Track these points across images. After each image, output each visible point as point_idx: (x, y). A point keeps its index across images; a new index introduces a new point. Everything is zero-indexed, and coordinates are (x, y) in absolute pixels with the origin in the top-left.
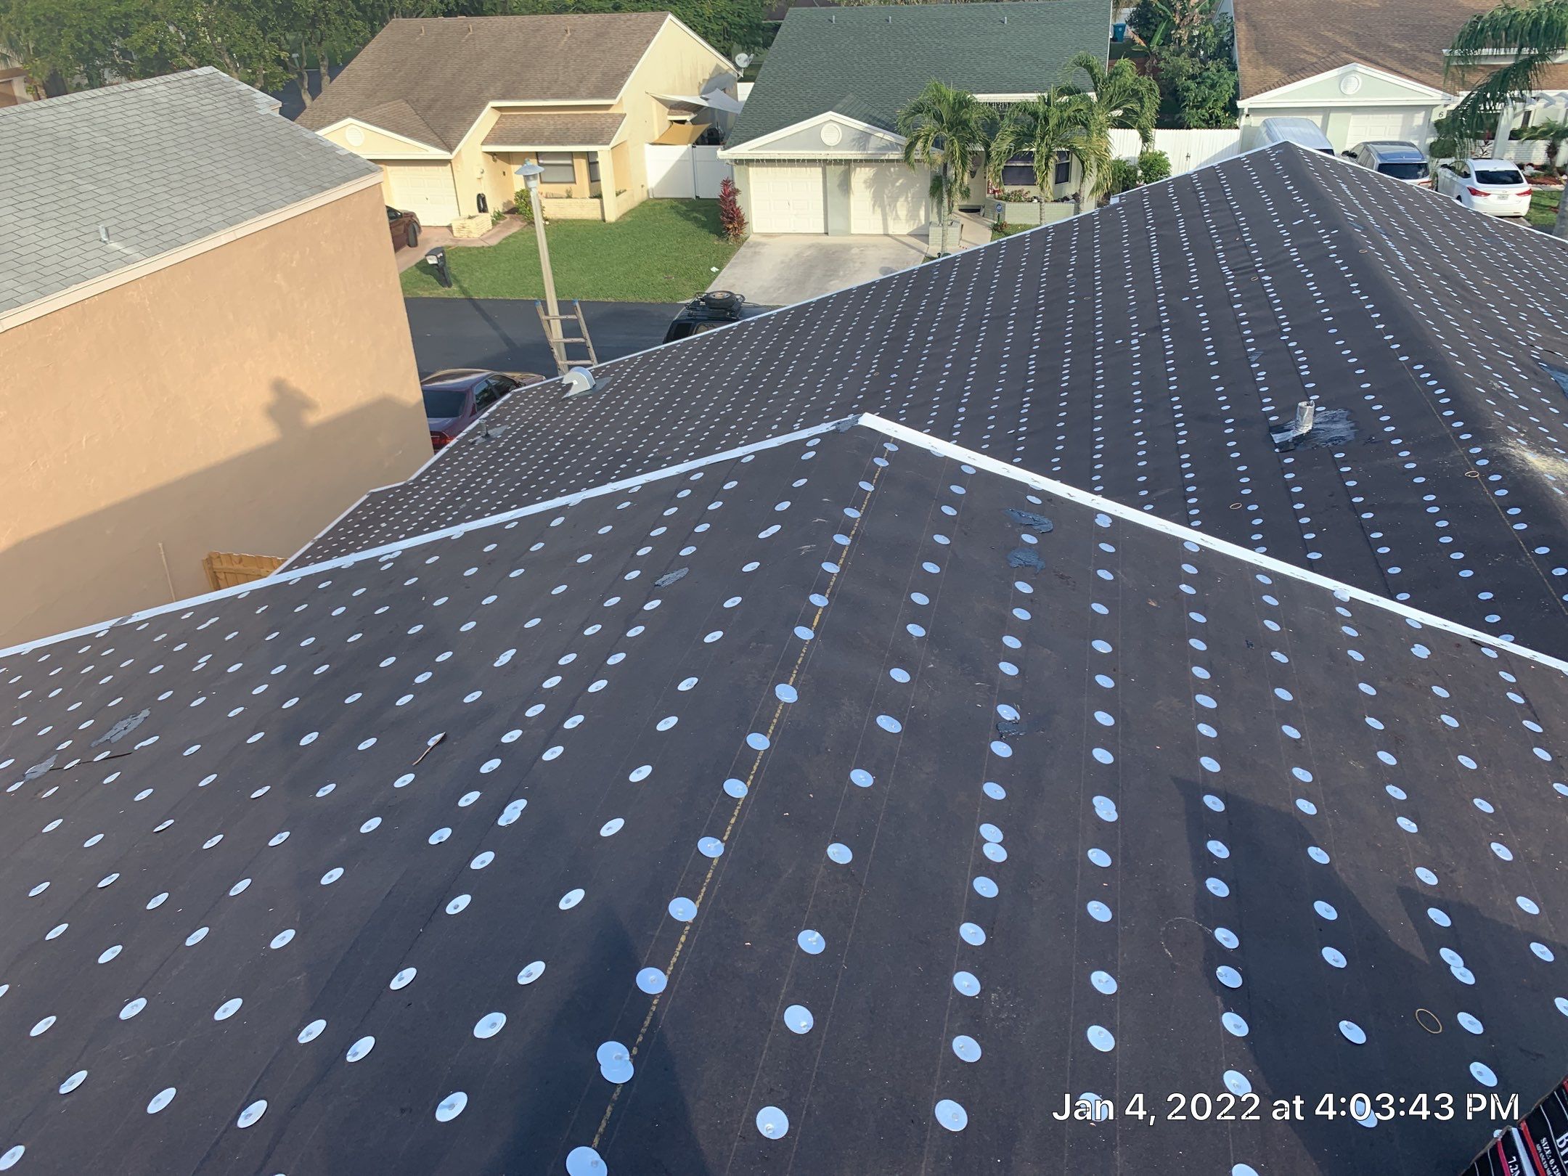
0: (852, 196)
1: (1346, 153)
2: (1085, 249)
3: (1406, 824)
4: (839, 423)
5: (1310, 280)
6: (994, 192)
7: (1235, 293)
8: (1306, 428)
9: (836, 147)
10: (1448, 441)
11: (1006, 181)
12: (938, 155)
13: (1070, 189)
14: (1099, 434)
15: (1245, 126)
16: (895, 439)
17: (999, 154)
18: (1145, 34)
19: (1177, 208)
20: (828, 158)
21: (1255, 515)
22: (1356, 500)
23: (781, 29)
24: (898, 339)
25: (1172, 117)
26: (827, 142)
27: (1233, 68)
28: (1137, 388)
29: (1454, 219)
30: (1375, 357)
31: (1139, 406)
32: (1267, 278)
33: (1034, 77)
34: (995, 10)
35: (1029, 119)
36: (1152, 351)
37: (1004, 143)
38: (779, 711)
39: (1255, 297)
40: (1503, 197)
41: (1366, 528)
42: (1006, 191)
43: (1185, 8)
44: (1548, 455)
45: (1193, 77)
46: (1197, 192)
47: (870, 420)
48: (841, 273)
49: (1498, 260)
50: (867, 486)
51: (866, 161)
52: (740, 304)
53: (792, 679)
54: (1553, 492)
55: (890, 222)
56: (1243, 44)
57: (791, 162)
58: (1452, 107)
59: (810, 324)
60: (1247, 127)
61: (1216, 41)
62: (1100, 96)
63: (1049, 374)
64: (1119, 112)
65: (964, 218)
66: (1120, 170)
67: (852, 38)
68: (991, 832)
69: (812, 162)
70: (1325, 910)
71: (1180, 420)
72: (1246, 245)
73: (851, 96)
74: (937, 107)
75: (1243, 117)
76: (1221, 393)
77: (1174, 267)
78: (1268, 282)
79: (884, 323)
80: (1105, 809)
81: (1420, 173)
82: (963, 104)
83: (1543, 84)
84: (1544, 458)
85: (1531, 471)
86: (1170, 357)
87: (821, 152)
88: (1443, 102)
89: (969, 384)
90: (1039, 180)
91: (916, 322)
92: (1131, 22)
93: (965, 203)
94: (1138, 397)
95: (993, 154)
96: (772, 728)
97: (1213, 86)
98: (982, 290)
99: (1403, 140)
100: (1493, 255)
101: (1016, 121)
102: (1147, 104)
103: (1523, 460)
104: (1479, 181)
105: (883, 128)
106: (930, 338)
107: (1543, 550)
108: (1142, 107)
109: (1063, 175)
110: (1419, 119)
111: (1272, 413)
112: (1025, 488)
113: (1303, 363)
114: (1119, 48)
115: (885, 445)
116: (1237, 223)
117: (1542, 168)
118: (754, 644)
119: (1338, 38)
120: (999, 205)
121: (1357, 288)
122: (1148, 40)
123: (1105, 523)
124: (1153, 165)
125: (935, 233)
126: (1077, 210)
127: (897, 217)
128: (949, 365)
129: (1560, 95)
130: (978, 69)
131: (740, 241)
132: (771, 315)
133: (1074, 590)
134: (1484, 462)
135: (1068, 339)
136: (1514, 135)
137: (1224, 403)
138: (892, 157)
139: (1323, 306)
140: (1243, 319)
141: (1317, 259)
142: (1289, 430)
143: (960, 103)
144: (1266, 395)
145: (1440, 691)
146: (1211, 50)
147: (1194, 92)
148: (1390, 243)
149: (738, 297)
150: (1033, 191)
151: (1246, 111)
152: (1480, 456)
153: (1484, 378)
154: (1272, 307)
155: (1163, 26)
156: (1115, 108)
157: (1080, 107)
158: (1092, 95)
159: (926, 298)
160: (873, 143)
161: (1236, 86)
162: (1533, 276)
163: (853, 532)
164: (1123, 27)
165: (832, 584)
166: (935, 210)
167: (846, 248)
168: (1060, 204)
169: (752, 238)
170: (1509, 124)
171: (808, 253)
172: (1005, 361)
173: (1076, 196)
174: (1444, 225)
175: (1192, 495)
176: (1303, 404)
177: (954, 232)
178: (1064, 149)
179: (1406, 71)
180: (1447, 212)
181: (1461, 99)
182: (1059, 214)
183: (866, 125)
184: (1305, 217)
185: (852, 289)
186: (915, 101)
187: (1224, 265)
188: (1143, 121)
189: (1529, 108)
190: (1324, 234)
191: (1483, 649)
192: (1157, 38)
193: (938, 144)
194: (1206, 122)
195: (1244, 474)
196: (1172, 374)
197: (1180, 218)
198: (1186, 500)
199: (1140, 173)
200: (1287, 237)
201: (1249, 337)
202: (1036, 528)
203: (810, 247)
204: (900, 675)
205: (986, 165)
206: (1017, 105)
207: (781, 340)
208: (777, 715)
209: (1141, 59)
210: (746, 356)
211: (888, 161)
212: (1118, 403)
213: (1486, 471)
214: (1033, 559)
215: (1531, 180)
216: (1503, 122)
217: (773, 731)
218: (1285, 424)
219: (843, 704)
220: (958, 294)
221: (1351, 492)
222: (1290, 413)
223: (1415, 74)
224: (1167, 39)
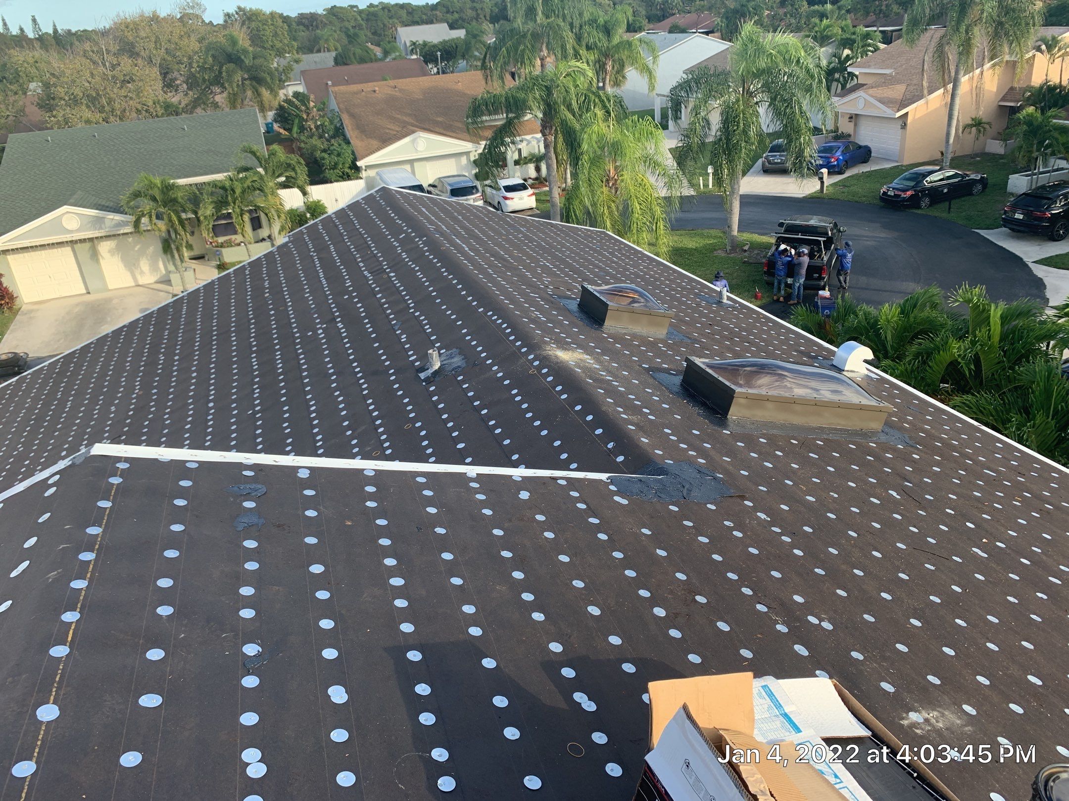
0: (101, 261)
1: (430, 185)
2: (273, 274)
3: (538, 616)
4: (74, 458)
5: (418, 271)
6: (211, 243)
7: (376, 287)
8: (437, 365)
9: (78, 230)
10: (516, 355)
11: (216, 235)
12: (162, 225)
13: (264, 232)
14: (311, 400)
15: (366, 177)
16: (125, 458)
17: (206, 217)
18: (287, 127)
19: (327, 238)
20: (74, 239)
21: (421, 429)
22: (476, 404)
23: (6, 150)
24: (152, 363)
25: (318, 176)
26: (69, 228)
27: (348, 143)
28: (329, 362)
29: (491, 219)
30: (465, 312)
31: (333, 374)
32: (392, 274)
33: (218, 163)
34: (175, 121)
35: (221, 192)
36: (333, 336)
37: (206, 210)
38: (42, 732)
39: (388, 288)
40: (521, 199)
41: (485, 419)
42: (220, 241)
43: (308, 108)
44: (568, 350)
45: (324, 151)
46: (337, 226)
47: (101, 449)
48: (109, 319)
49: (519, 239)
50: (105, 504)
51: (106, 237)
52: (26, 359)
53: (52, 698)
54: (575, 372)
55: (139, 277)
56: (350, 128)
57: (43, 246)
58: (480, 151)
59: (79, 366)
60: (368, 178)
61: (332, 127)
62: (265, 169)
63: (267, 366)
64: (283, 179)
65: (194, 264)
66: (294, 216)
67: (69, 151)
68: (251, 754)
69: (60, 244)
70: (500, 701)
71: (361, 378)
72: (375, 255)
73: (79, 192)
74: (150, 192)
75: (364, 172)
76: (382, 355)
77: (334, 278)
78: (393, 277)
79: (138, 354)
80: (338, 695)
81: (474, 191)
82: (168, 188)
83: (522, 133)
84: (567, 352)
85: (561, 362)
86: (345, 337)
87: (68, 236)
88: (475, 149)
89: (212, 384)
90: (240, 231)
91: (163, 348)
92: (275, 121)
93: (192, 254)
94: (330, 368)
95: (202, 218)
96: (37, 750)
97: (339, 155)
98: (207, 316)
99: (459, 174)
100: (516, 237)
101: (212, 194)
102: (299, 171)
103: (556, 356)
104: (506, 191)
105: (113, 212)
106: (177, 358)
107: (578, 408)
108: (296, 173)
109: (256, 224)
110: (464, 160)
111: (416, 360)
112: (240, 466)
113: (426, 324)
114: (271, 137)
115: (118, 465)
116: (366, 242)
117: (536, 179)
118: (10, 679)
119: (404, 118)
120: (217, 251)
121: (445, 271)
122: (289, 130)
123: (305, 474)
124: (315, 209)
125: (175, 278)
126: (273, 245)
127: (142, 273)
128: (194, 375)
129: (533, 137)
130: (175, 162)
131: (15, 312)
132: (45, 366)
133: (289, 532)
134: (536, 363)
135: (276, 339)
136: (517, 163)
137: (386, 360)
138: (126, 231)
139: (429, 286)
140: (384, 303)
141: (418, 257)
142: (428, 369)
143: (166, 187)
144: (409, 349)
145: (540, 518)
146: (331, 133)
147: (328, 160)
148: (458, 241)
149: (21, 355)
150: (238, 238)
151: (364, 167)
152: (534, 360)
153: (526, 312)
154: (400, 292)
155: (297, 121)
156: (279, 176)
157: (255, 179)
158: (260, 170)
159: (167, 329)
160: (108, 223)
161: (353, 153)
162: (539, 246)
163: (97, 547)
164: (272, 124)
165: (81, 598)
166: (171, 263)
167: (108, 300)
168: (260, 244)
169: (24, 308)
170: (512, 157)
171: (77, 310)
172: (235, 362)
173: (269, 237)
174: (486, 224)
175: (380, 426)
176: (430, 351)
177: (189, 275)
178: (251, 208)
179: (448, 133)
180: (486, 215)
181: (483, 146)
182: (260, 250)
183: (97, 211)
184: (405, 232)
185: (108, 334)
186: (132, 190)
187: (364, 270)
188: (300, 183)
189: (520, 146)
190: (418, 241)
191: (558, 481)
192: (295, 129)
193: (159, 217)
194: (342, 177)
195: (408, 404)
196: (349, 348)
197: (330, 244)
198: (377, 431)
199: (308, 215)
200: (398, 247)
201: (390, 314)
202: (253, 494)
203: (77, 305)
204: (155, 654)
205: (199, 226)
206: (209, 183)
207: (57, 384)
208: (40, 737)
209: (288, 144)
210: (28, 403)
211: (124, 234)
212: (319, 375)
213: (539, 368)
214: (255, 520)
215: (532, 186)
216: (509, 157)
217: (38, 753)
218: (425, 366)
219: (105, 701)
220: (191, 321)
221: (472, 400)
222: (425, 358)
223: (454, 135)
224: (302, 129)
